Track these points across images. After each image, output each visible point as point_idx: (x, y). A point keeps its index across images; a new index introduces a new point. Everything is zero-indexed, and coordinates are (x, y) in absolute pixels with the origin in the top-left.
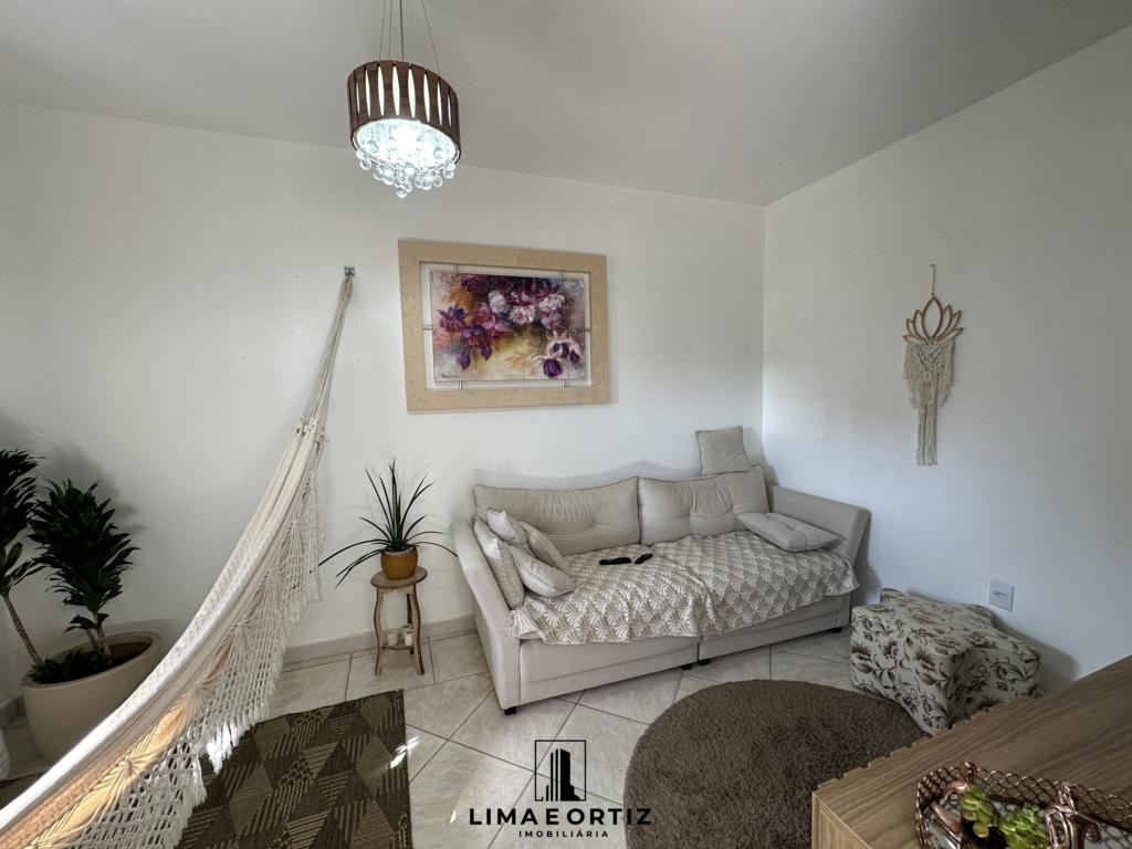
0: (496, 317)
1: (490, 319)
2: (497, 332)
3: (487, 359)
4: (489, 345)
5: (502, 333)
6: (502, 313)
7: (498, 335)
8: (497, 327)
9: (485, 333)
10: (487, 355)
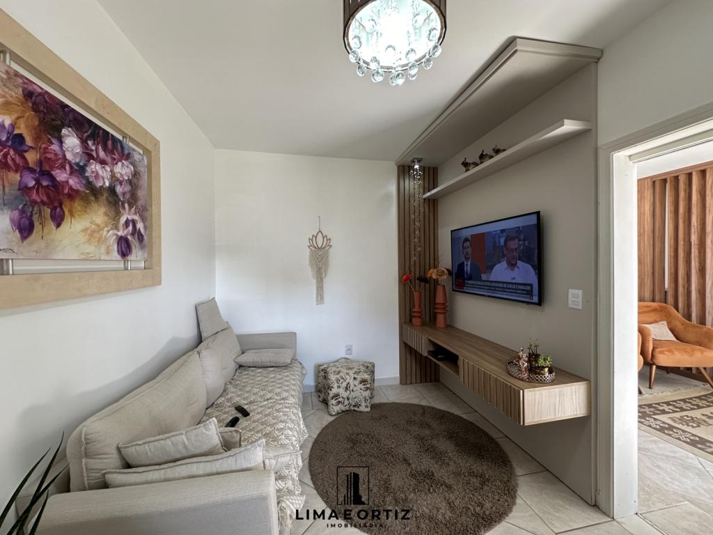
0: (71, 167)
1: (63, 167)
2: (71, 188)
3: (58, 225)
4: (61, 205)
5: (77, 191)
6: (77, 164)
7: (73, 195)
8: (71, 182)
9: (56, 185)
10: (58, 220)
